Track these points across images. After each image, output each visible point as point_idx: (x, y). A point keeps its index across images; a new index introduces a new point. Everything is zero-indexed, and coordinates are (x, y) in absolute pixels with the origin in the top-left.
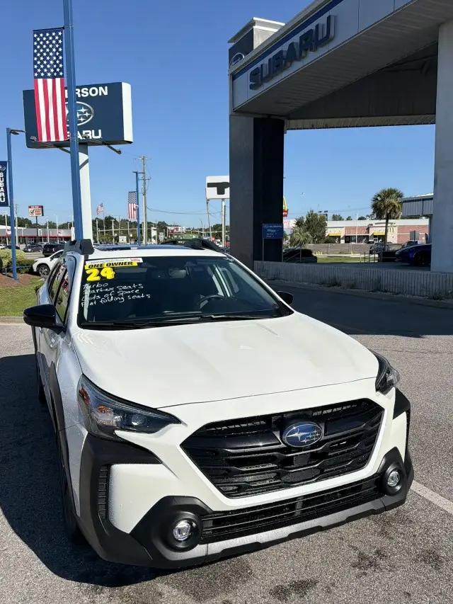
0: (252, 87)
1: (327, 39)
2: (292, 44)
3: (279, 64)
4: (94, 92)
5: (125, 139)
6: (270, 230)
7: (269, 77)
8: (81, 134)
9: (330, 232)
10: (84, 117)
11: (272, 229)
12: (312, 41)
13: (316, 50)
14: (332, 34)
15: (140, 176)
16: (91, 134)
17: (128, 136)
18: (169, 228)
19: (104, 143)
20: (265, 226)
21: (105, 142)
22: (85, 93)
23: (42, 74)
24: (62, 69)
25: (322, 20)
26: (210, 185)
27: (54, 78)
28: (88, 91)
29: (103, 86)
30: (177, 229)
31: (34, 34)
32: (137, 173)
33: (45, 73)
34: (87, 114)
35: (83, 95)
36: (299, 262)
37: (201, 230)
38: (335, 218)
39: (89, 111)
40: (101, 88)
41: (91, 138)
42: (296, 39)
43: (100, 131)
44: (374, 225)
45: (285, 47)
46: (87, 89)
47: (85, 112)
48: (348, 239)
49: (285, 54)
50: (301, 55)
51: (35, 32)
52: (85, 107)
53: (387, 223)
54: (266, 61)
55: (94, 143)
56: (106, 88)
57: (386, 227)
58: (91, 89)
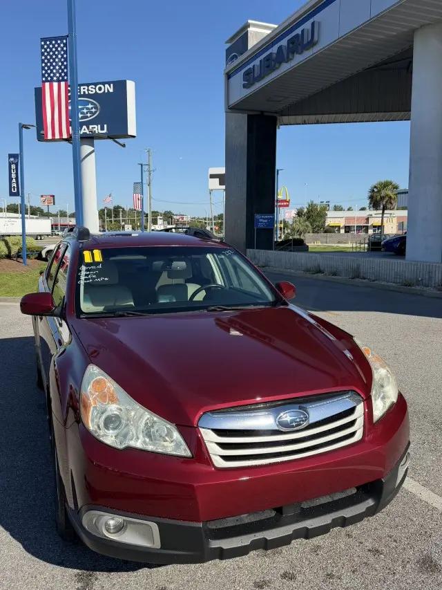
0: (244, 86)
1: (312, 43)
2: (280, 47)
3: (270, 64)
4: (100, 89)
5: (129, 134)
6: (261, 220)
7: (260, 78)
8: (88, 128)
9: (329, 222)
10: (91, 113)
11: (263, 219)
12: (297, 45)
13: (301, 53)
14: (316, 38)
15: (145, 168)
16: (97, 129)
17: (132, 130)
18: (175, 217)
19: (109, 137)
20: (257, 216)
21: (111, 136)
22: (92, 90)
23: (49, 79)
24: (66, 74)
25: (307, 25)
26: (212, 176)
27: (59, 81)
28: (95, 89)
29: (109, 83)
30: (183, 218)
31: (42, 41)
32: (142, 165)
33: (51, 77)
34: (94, 110)
35: (90, 92)
36: (291, 251)
37: (205, 219)
38: (337, 208)
39: (96, 108)
40: (107, 86)
41: (97, 132)
42: (284, 42)
43: (105, 126)
44: (374, 216)
45: (274, 49)
46: (94, 87)
47: (92, 108)
48: (348, 229)
49: (274, 55)
50: (288, 57)
51: (42, 40)
52: (92, 103)
53: (383, 213)
54: (257, 62)
55: (100, 137)
56: (112, 85)
57: (382, 217)
58: (98, 87)
